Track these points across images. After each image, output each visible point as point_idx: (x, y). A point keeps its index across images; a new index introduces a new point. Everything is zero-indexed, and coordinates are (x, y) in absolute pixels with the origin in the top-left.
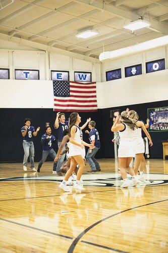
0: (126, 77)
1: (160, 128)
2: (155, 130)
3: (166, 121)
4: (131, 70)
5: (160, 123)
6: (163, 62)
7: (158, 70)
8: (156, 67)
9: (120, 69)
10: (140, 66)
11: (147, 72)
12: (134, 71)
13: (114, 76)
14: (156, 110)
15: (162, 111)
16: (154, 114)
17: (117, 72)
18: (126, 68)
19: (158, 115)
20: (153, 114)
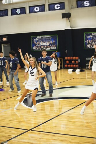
0: (12, 15)
1: (41, 49)
2: (37, 50)
3: (46, 45)
4: (17, 11)
5: (42, 46)
6: (43, 7)
7: (39, 12)
8: (37, 9)
9: (7, 10)
10: (24, 8)
11: (30, 13)
12: (18, 11)
13: (1, 14)
14: (38, 37)
15: (43, 38)
16: (37, 39)
17: (4, 12)
18: (11, 9)
19: (39, 40)
20: (35, 40)
